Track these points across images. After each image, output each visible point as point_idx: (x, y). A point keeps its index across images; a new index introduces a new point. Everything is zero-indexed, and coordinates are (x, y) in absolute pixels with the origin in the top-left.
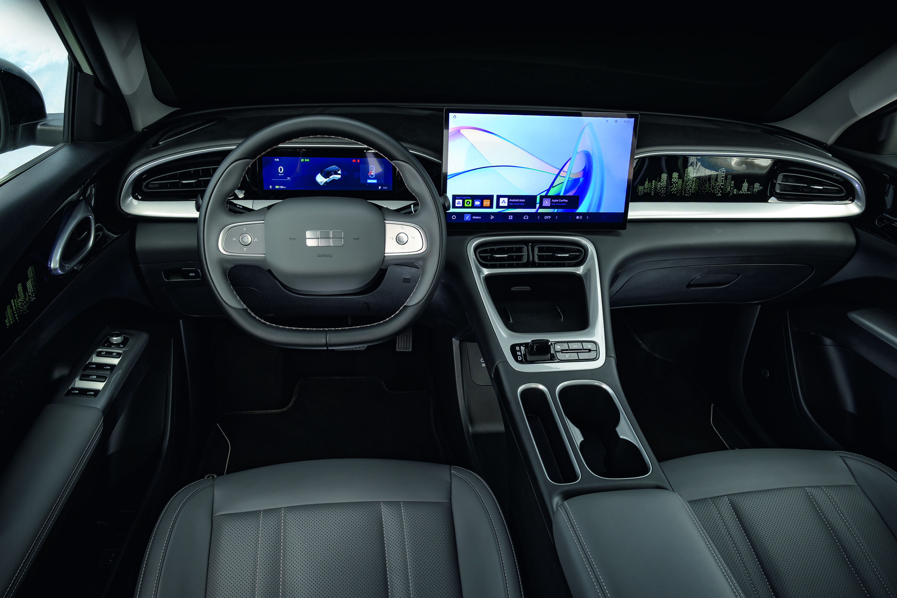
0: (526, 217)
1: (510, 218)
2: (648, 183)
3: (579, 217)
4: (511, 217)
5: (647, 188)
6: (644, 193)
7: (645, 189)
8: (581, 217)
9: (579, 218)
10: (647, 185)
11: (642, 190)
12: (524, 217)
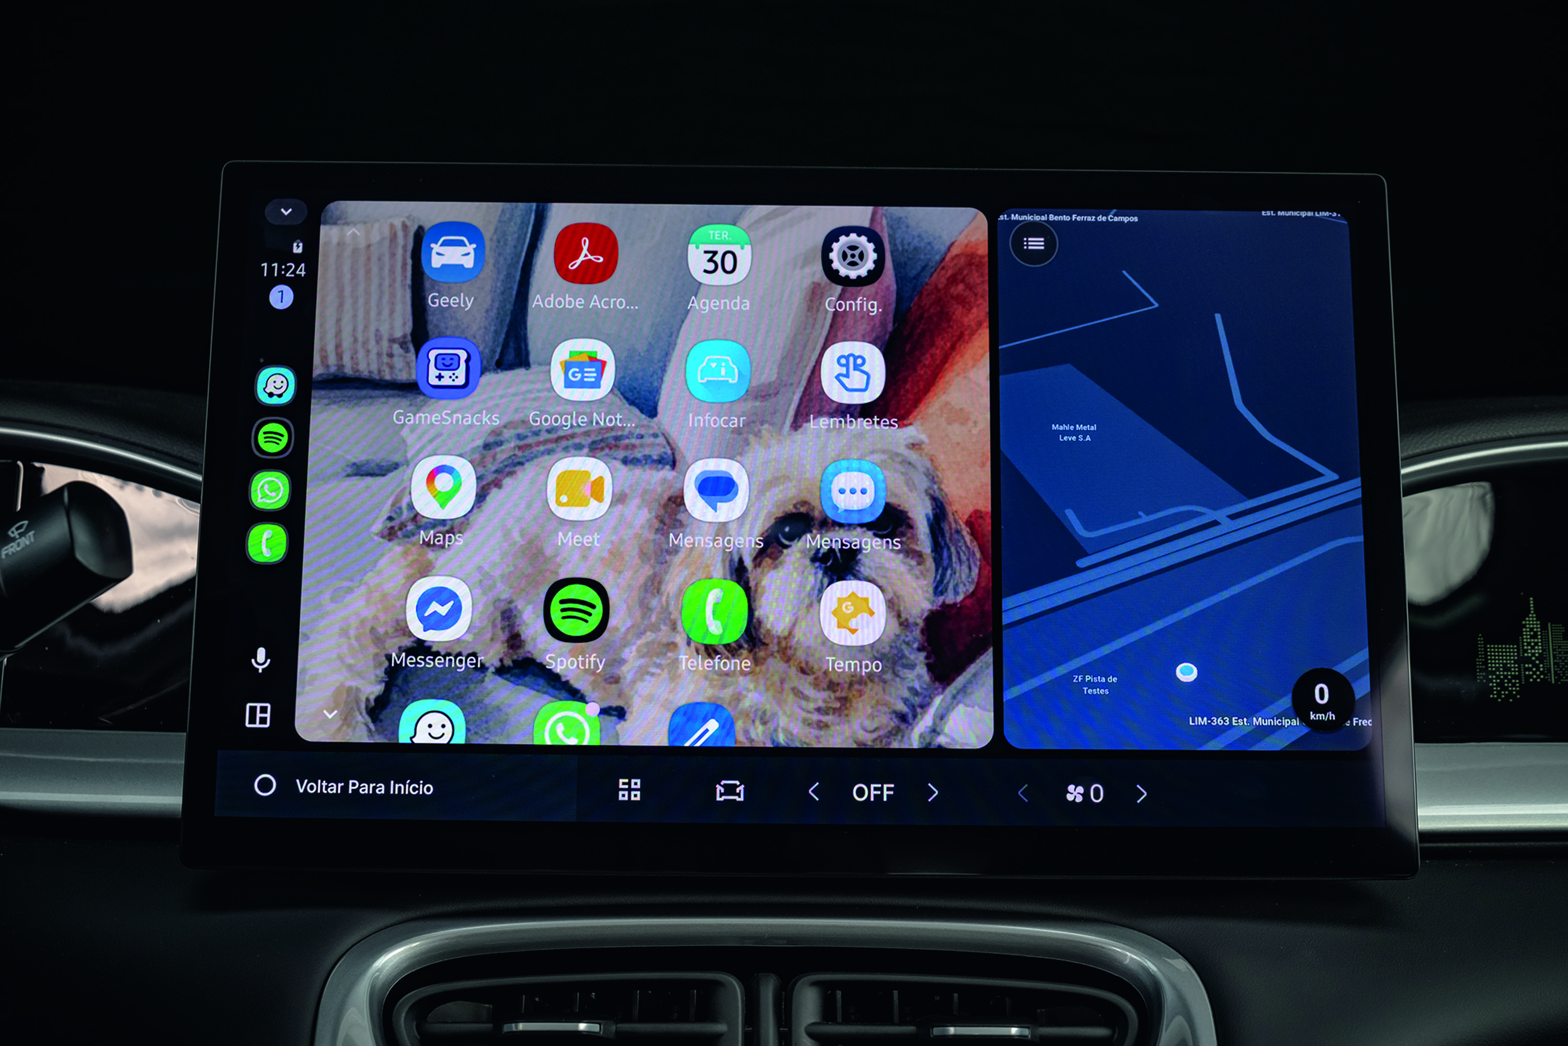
0: (730, 790)
1: (623, 796)
2: (1544, 627)
3: (1080, 789)
4: (630, 790)
5: (1541, 658)
6: (1528, 688)
7: (1529, 660)
8: (1097, 791)
9: (1086, 795)
10: (1535, 636)
11: (1506, 669)
12: (719, 788)
